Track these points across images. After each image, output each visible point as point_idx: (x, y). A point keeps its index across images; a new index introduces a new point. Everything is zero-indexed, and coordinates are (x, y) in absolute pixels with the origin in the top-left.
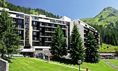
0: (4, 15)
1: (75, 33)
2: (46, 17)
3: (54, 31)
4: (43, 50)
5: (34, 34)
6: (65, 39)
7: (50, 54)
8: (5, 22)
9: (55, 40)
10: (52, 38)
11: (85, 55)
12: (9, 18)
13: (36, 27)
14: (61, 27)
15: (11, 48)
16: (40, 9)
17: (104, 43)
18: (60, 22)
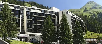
0: (6, 7)
1: (64, 22)
2: (38, 8)
3: (45, 20)
4: (36, 36)
5: (28, 22)
6: (55, 27)
7: (42, 40)
8: (7, 12)
9: (45, 27)
10: (43, 26)
11: (73, 41)
12: (9, 9)
13: (29, 17)
14: (51, 17)
15: (10, 33)
16: (32, 2)
17: (88, 31)
18: (50, 12)
